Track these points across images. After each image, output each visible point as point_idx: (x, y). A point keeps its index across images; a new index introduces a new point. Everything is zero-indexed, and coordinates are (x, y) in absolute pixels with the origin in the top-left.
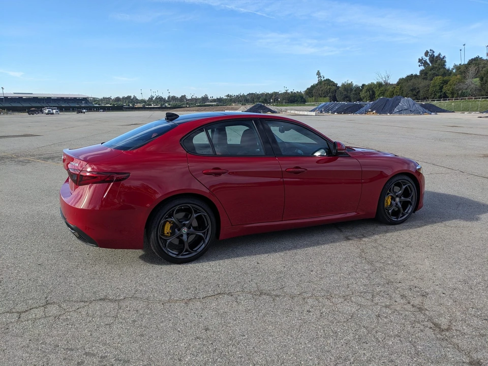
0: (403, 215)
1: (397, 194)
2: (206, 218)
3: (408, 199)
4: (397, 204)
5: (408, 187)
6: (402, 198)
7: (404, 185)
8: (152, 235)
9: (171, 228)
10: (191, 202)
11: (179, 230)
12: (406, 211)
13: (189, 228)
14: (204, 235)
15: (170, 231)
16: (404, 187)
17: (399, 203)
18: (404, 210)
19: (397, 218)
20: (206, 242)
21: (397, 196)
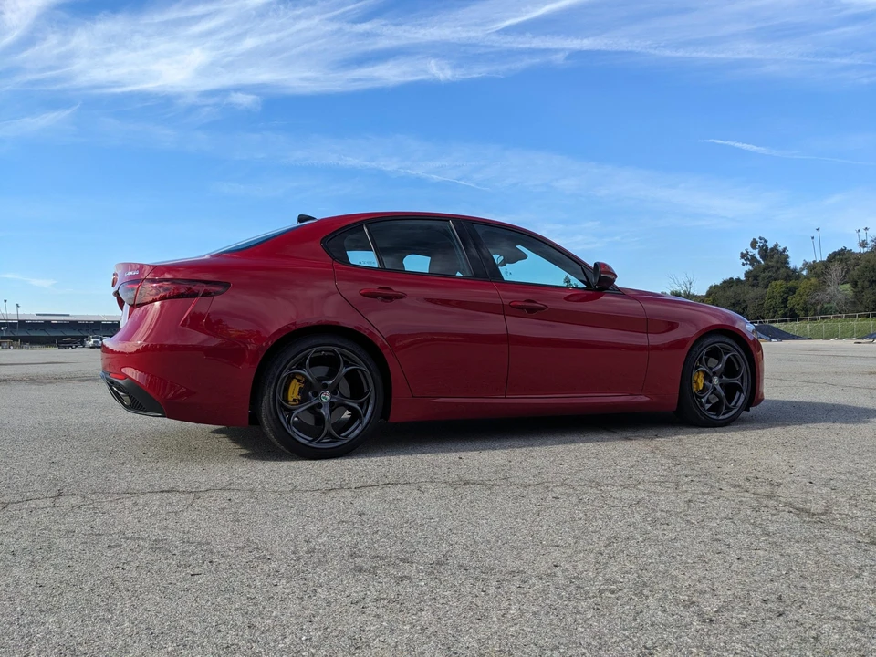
0: (729, 409)
1: (714, 370)
2: (365, 377)
3: (735, 381)
4: (715, 389)
5: (732, 358)
6: (724, 378)
7: (726, 354)
8: (266, 397)
9: (300, 392)
10: (338, 343)
11: (316, 394)
12: (733, 404)
13: (333, 393)
14: (362, 408)
15: (299, 397)
16: (725, 358)
17: (718, 387)
18: (730, 402)
19: (718, 415)
20: (366, 421)
21: (715, 374)
